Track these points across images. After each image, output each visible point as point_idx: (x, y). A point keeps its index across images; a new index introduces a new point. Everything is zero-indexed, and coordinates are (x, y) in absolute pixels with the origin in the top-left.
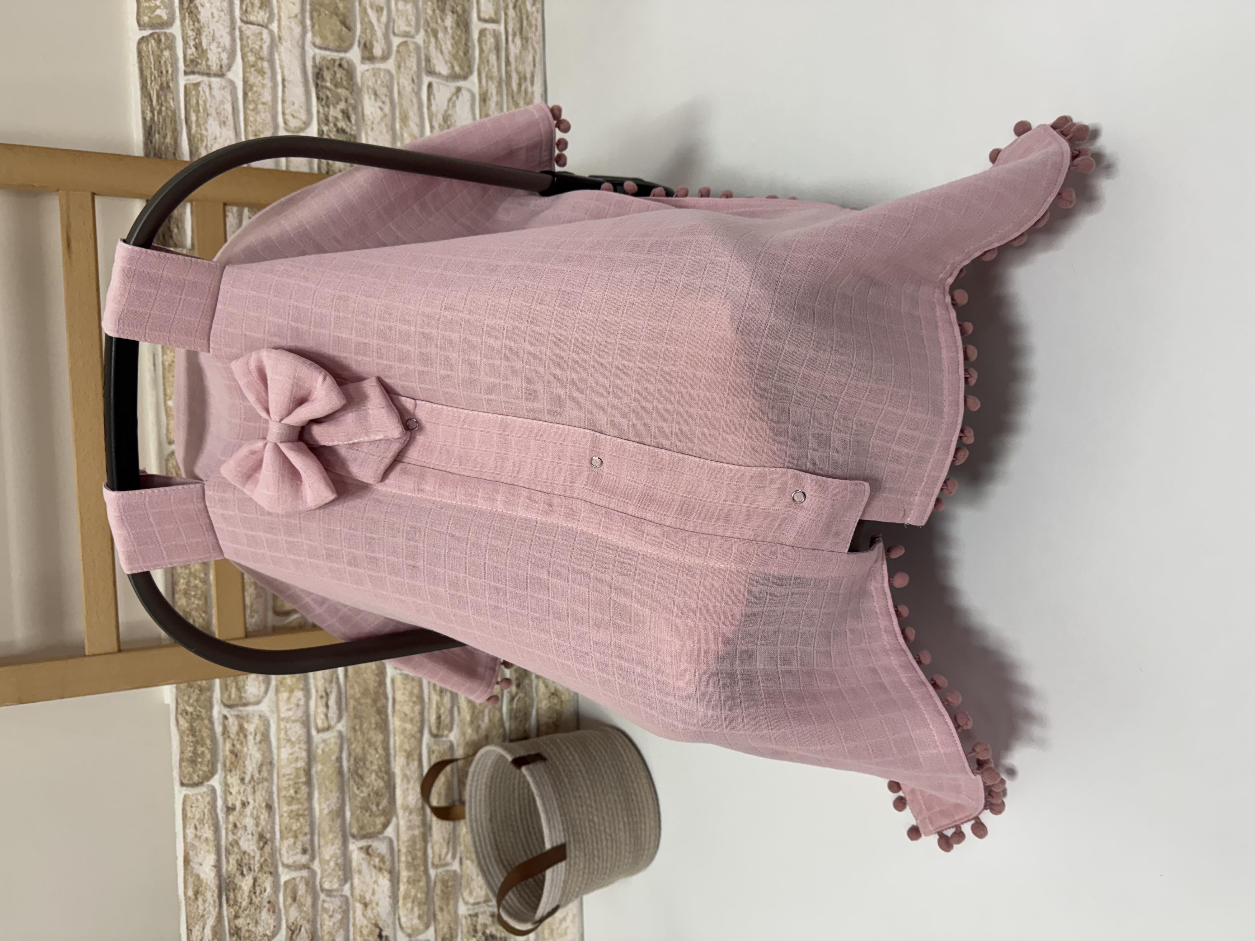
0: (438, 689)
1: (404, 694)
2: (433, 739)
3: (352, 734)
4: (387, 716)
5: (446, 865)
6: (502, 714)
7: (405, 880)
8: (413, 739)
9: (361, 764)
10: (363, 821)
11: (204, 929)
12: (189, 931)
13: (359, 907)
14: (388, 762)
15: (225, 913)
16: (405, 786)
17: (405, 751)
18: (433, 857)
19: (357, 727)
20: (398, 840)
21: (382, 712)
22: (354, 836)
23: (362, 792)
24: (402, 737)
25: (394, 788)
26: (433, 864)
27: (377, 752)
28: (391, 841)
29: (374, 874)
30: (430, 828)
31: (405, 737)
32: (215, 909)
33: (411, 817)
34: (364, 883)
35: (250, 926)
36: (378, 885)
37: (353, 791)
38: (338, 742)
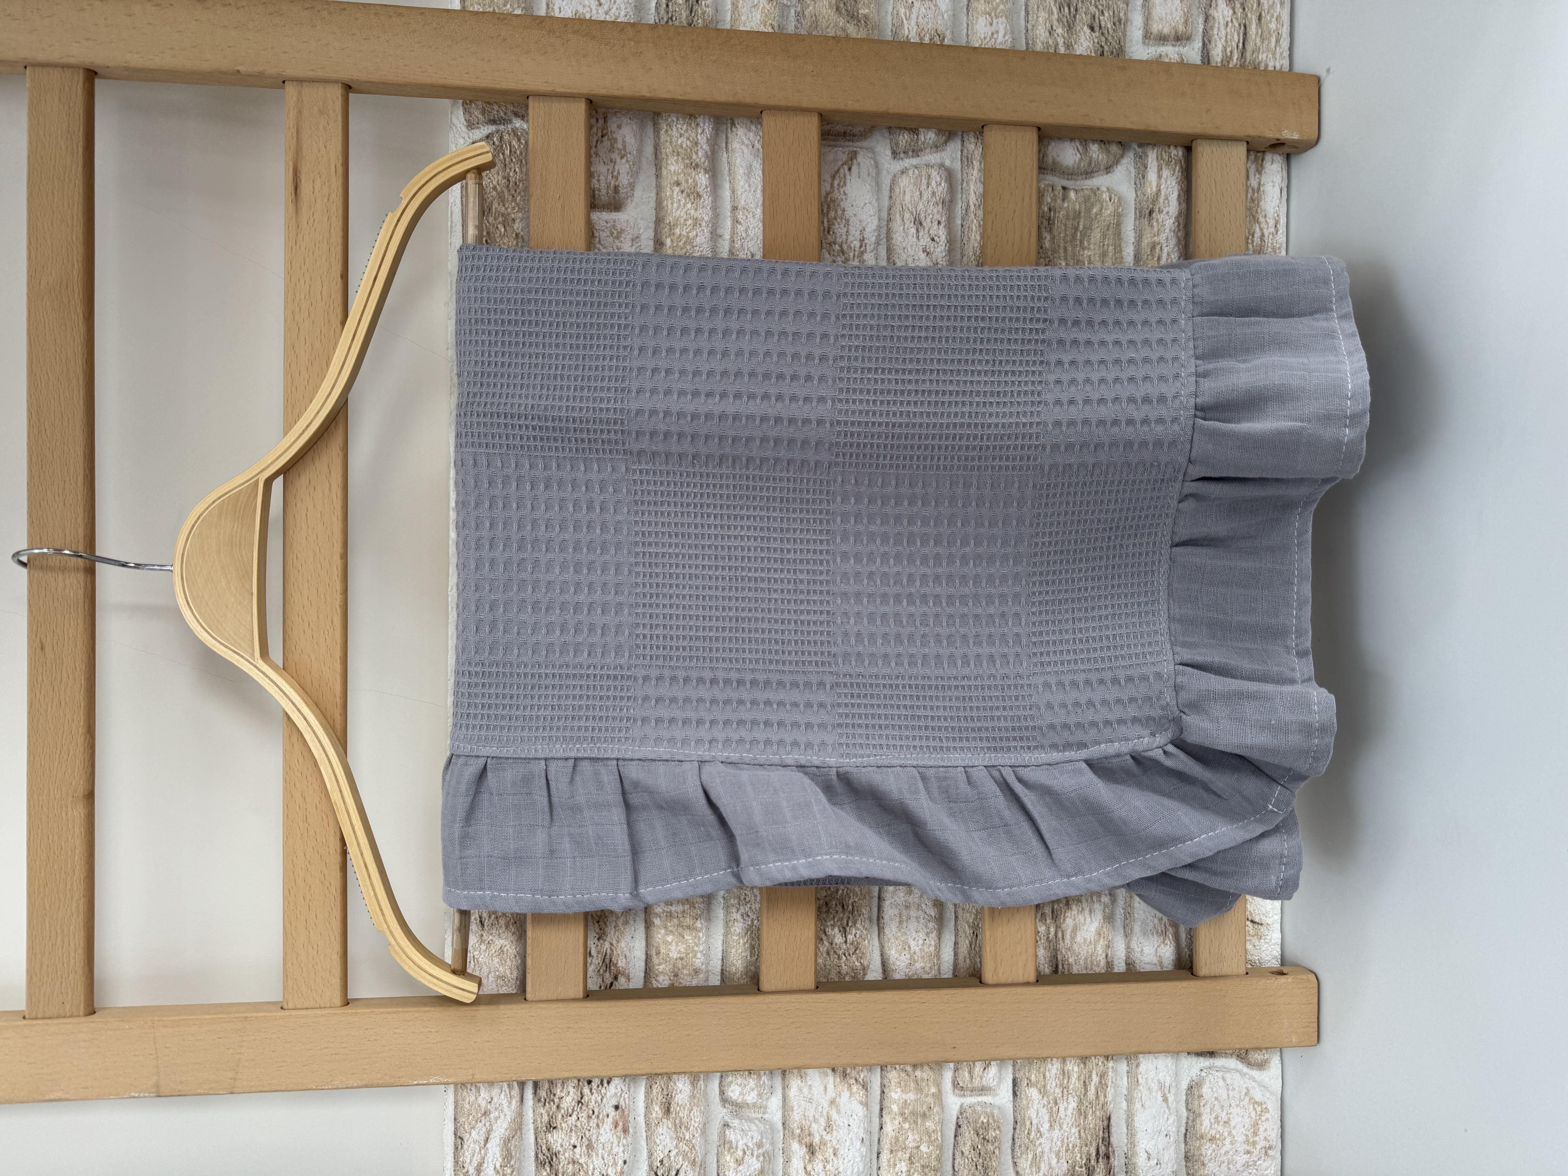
5: (983, 1090)
7: (895, 1108)
11: (487, 1140)
12: (459, 1139)
13: (798, 1150)
15: (529, 1115)
29: (831, 1086)
32: (510, 1103)
34: (810, 1101)
35: (578, 1150)
36: (838, 1112)
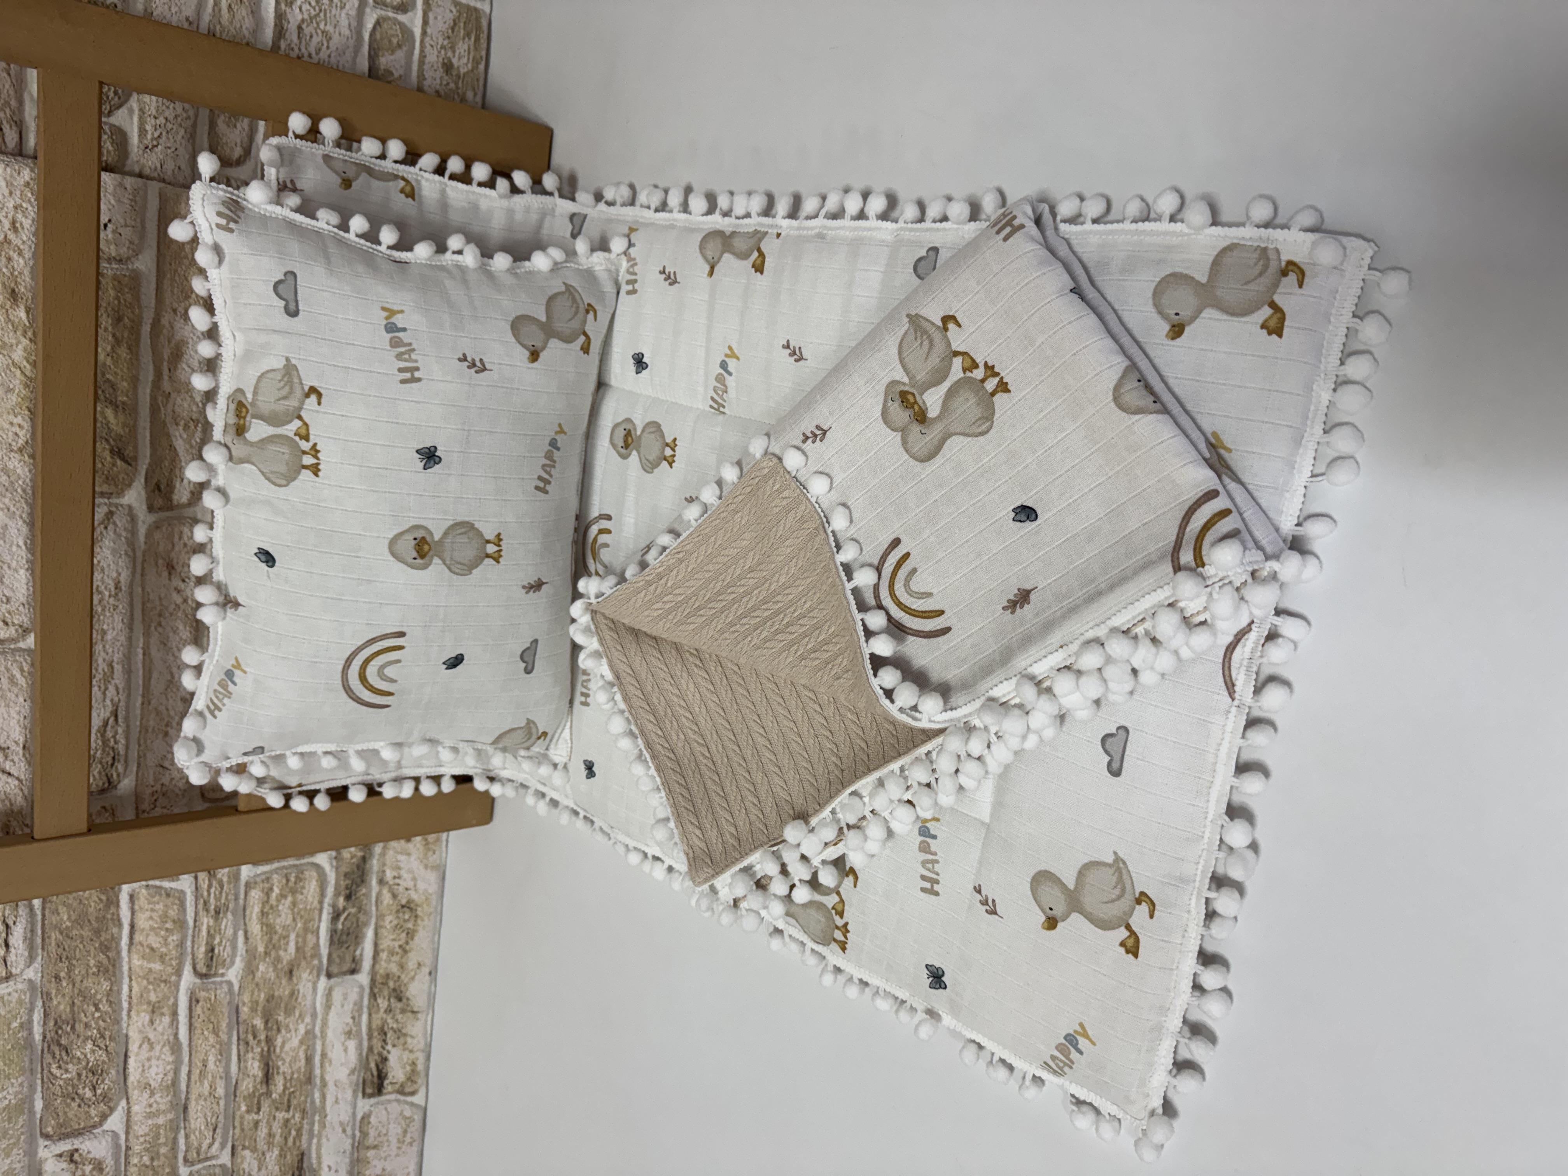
0: (213, 907)
1: (151, 918)
2: (198, 981)
3: (53, 985)
4: (119, 953)
5: (209, 1158)
6: (318, 938)
8: (162, 985)
9: (69, 1029)
10: (65, 1113)
14: (118, 1022)
16: (144, 1054)
17: (149, 1003)
18: (187, 1151)
19: (62, 974)
20: (127, 1133)
21: (109, 947)
22: (47, 1136)
23: (67, 1071)
24: (145, 982)
25: (126, 1056)
26: (186, 1160)
27: (97, 1009)
28: (115, 1135)
30: (185, 1109)
31: (149, 983)
33: (152, 1100)
37: (50, 1072)
38: (27, 998)
